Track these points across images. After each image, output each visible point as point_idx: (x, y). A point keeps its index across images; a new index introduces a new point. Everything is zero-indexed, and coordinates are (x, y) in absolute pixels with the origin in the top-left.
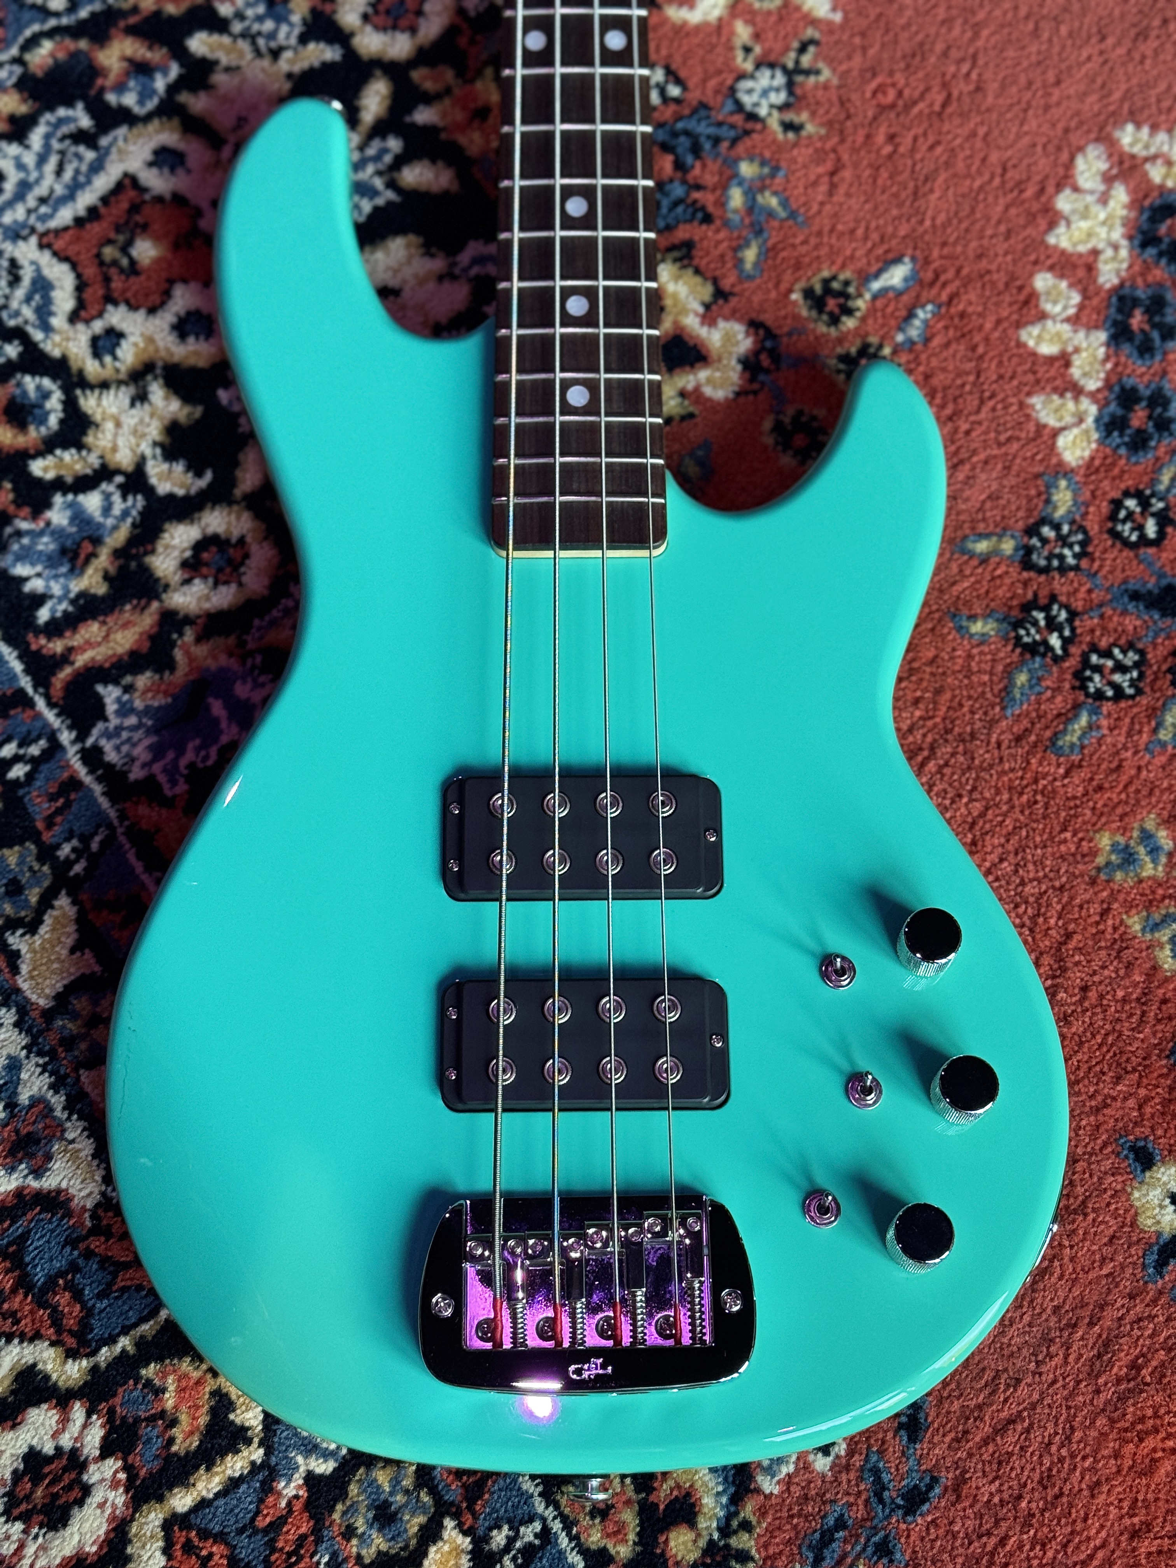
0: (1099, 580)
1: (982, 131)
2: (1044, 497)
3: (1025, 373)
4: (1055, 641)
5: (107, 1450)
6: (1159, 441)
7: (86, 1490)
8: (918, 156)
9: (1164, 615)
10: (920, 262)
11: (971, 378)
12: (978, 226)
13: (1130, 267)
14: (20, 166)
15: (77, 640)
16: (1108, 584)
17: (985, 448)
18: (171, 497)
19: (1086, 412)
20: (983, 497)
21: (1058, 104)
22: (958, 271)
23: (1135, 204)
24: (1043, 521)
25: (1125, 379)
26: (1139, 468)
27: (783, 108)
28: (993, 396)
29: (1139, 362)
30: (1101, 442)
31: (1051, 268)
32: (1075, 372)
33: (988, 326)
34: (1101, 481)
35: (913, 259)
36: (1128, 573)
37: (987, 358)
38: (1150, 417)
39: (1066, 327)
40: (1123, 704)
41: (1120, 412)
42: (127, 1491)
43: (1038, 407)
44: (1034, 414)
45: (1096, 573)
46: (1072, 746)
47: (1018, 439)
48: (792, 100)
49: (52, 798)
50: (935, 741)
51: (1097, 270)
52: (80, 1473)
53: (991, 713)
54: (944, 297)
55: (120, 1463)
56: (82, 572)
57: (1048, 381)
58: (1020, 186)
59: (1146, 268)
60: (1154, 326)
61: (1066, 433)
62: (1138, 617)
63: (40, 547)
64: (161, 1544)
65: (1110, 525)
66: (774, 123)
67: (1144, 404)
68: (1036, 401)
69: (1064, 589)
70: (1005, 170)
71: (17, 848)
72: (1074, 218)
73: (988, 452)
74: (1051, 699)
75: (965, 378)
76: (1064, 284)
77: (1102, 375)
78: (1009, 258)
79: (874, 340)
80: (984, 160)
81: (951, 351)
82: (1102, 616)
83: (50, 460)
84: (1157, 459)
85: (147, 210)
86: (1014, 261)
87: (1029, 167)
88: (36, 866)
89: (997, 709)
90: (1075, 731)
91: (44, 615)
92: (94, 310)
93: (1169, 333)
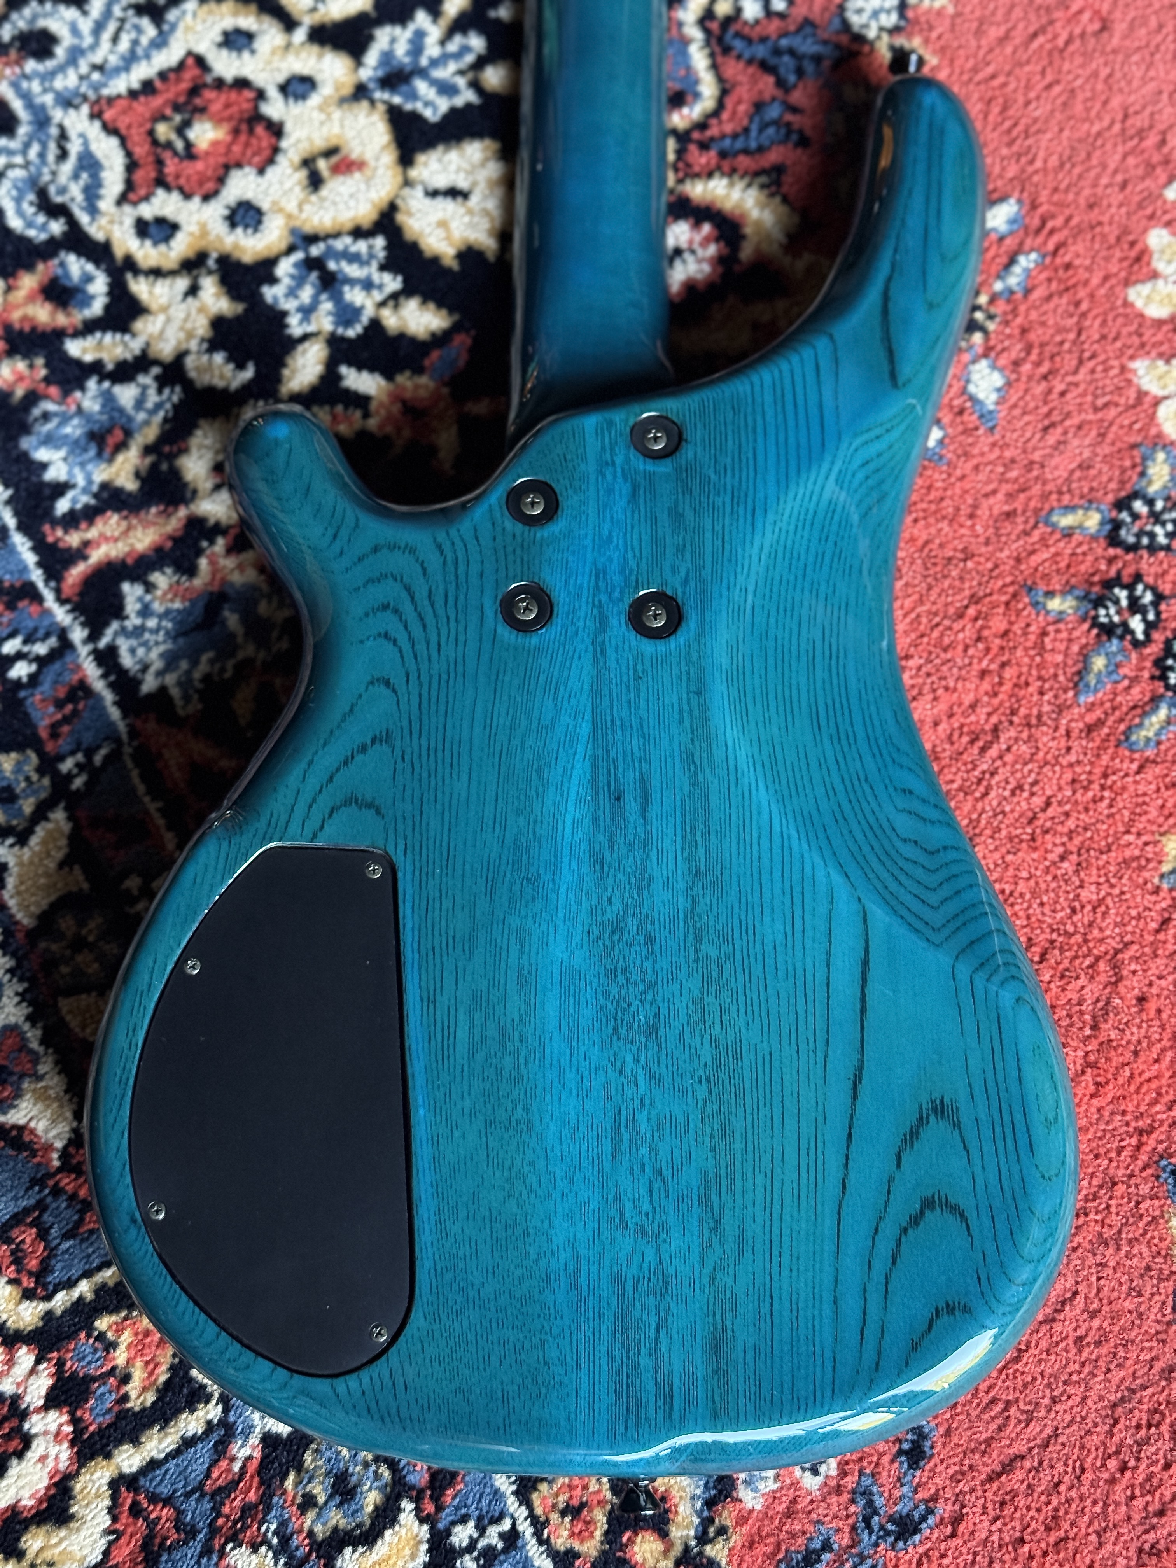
1: (1104, 72)
2: (1139, 469)
3: (1130, 334)
4: (1136, 624)
5: (52, 1401)
7: (28, 1441)
10: (1026, 207)
11: (1072, 336)
12: (1093, 173)
14: (75, 31)
15: (95, 533)
17: (1080, 412)
18: (210, 390)
20: (1073, 465)
22: (1068, 220)
24: (1135, 495)
27: (895, 30)
28: (1093, 356)
31: (1168, 224)
35: (1020, 201)
37: (1090, 316)
42: (73, 1443)
43: (1141, 372)
44: (1135, 380)
46: (1148, 740)
47: (1117, 405)
48: (903, 23)
49: (59, 704)
50: (1000, 722)
52: (22, 1422)
53: (1062, 697)
54: (1051, 246)
55: (66, 1416)
56: (109, 462)
57: (1154, 345)
61: (1167, 402)
63: (67, 431)
64: (106, 1503)
66: (882, 46)
68: (1139, 366)
69: (1153, 570)
71: (15, 755)
73: (1083, 416)
74: (1127, 690)
75: (1064, 335)
78: (1124, 210)
80: (1106, 103)
81: (1052, 305)
83: (89, 342)
85: (209, 92)
86: (1129, 214)
87: (1152, 114)
88: (35, 777)
89: (1071, 694)
90: (1152, 725)
91: (62, 506)
92: (142, 192)
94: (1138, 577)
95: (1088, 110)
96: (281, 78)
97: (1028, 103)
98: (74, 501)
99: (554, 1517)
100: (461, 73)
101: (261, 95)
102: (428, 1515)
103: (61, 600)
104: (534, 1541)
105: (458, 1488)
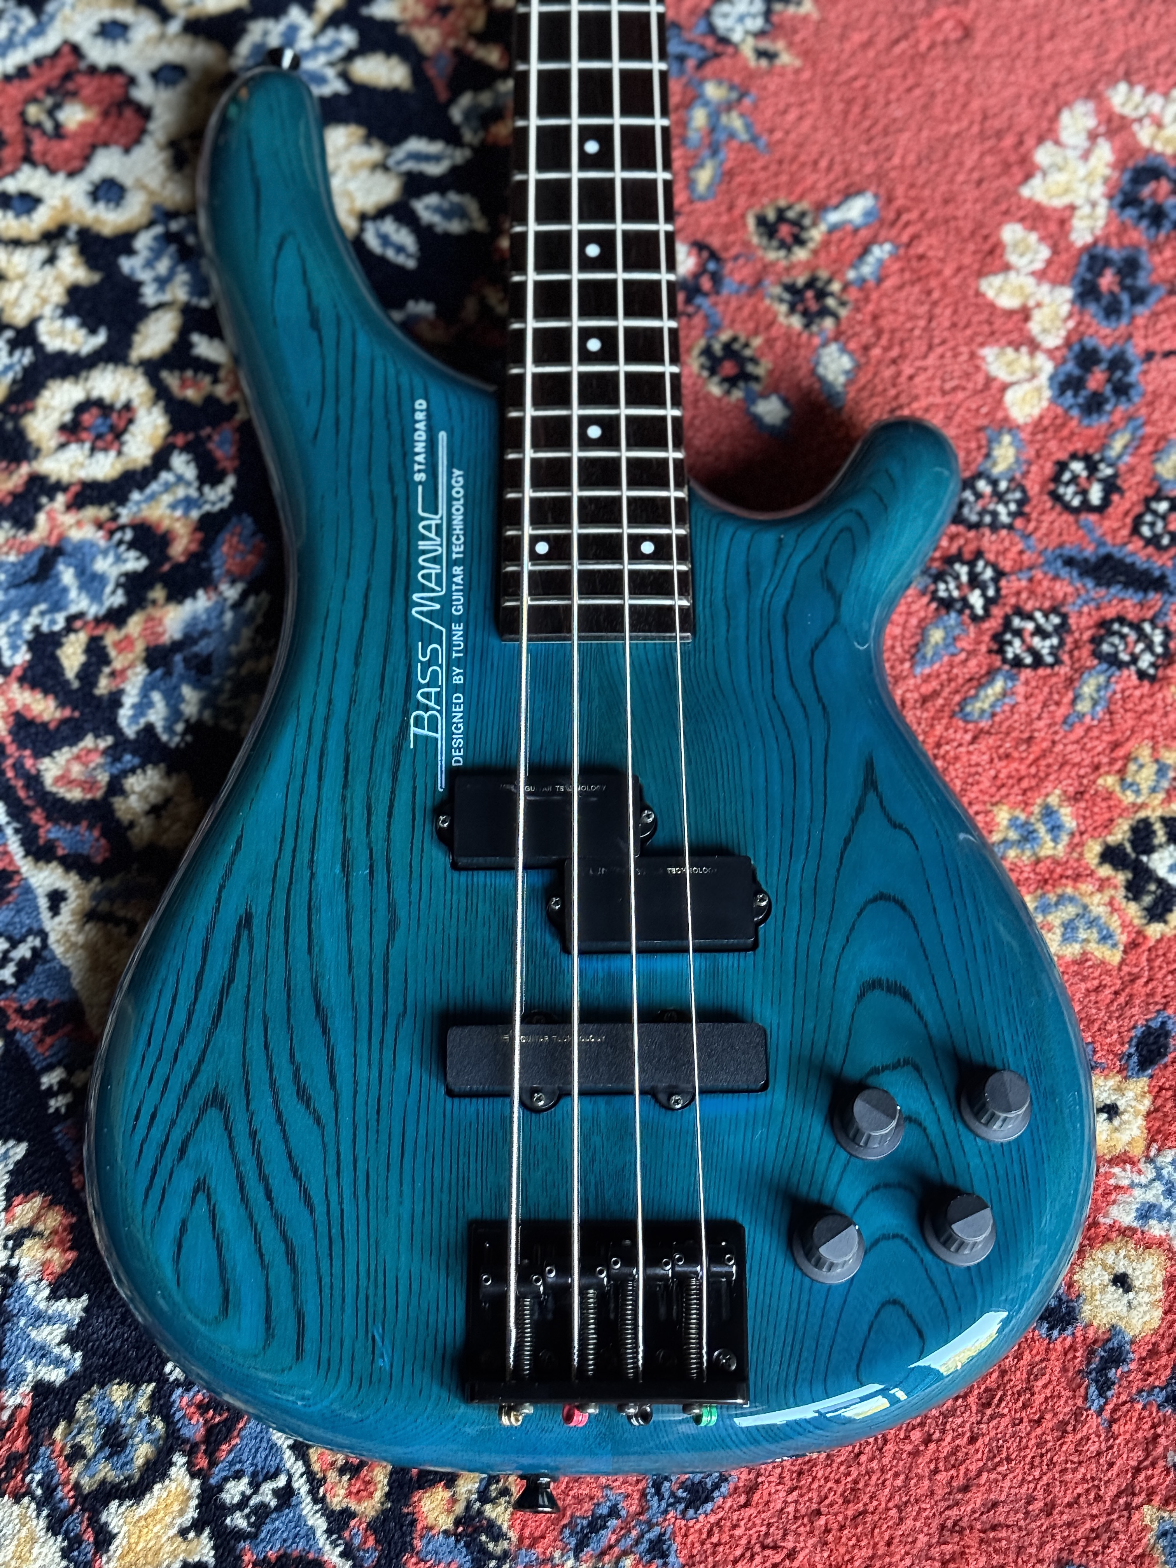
0: (1033, 541)
1: (965, 76)
2: (984, 451)
3: (980, 323)
4: (976, 599)
6: (1116, 406)
9: (1098, 584)
10: (883, 199)
11: (922, 323)
12: (949, 172)
13: (1107, 225)
16: (1041, 547)
18: (60, 355)
19: (1040, 369)
21: (1050, 57)
22: (923, 214)
23: (1119, 164)
24: (979, 475)
25: (1086, 339)
26: (1091, 432)
27: (760, 34)
28: (943, 342)
29: (1104, 323)
30: (1053, 401)
31: (1022, 220)
32: (1034, 327)
33: (948, 271)
34: (1047, 441)
35: (876, 196)
36: (1065, 537)
37: (942, 304)
38: (1109, 380)
39: (1031, 281)
40: (1041, 672)
41: (1077, 372)
43: (990, 359)
44: (984, 366)
45: (1030, 535)
46: (983, 711)
48: (768, 27)
51: (1071, 226)
53: (899, 668)
54: (905, 238)
57: (1005, 333)
59: (1123, 229)
60: (1123, 287)
61: (1016, 387)
62: (1071, 583)
65: (1052, 486)
66: (748, 49)
67: (1103, 366)
68: (989, 353)
69: (994, 548)
72: (1051, 171)
73: (931, 399)
74: (964, 662)
75: (915, 322)
76: (1033, 237)
77: (1063, 333)
78: (979, 206)
79: (823, 274)
80: (965, 106)
81: (904, 293)
82: (1031, 580)
84: (1112, 425)
85: (81, 78)
86: (984, 210)
87: (1011, 118)
89: (907, 665)
90: (987, 696)
92: (8, 167)
93: (1139, 297)
94: (979, 554)
95: (947, 112)
96: (154, 65)
97: (888, 103)
99: (332, 1476)
100: (331, 64)
101: (132, 81)
102: (201, 1470)
104: (309, 1499)
105: (233, 1442)
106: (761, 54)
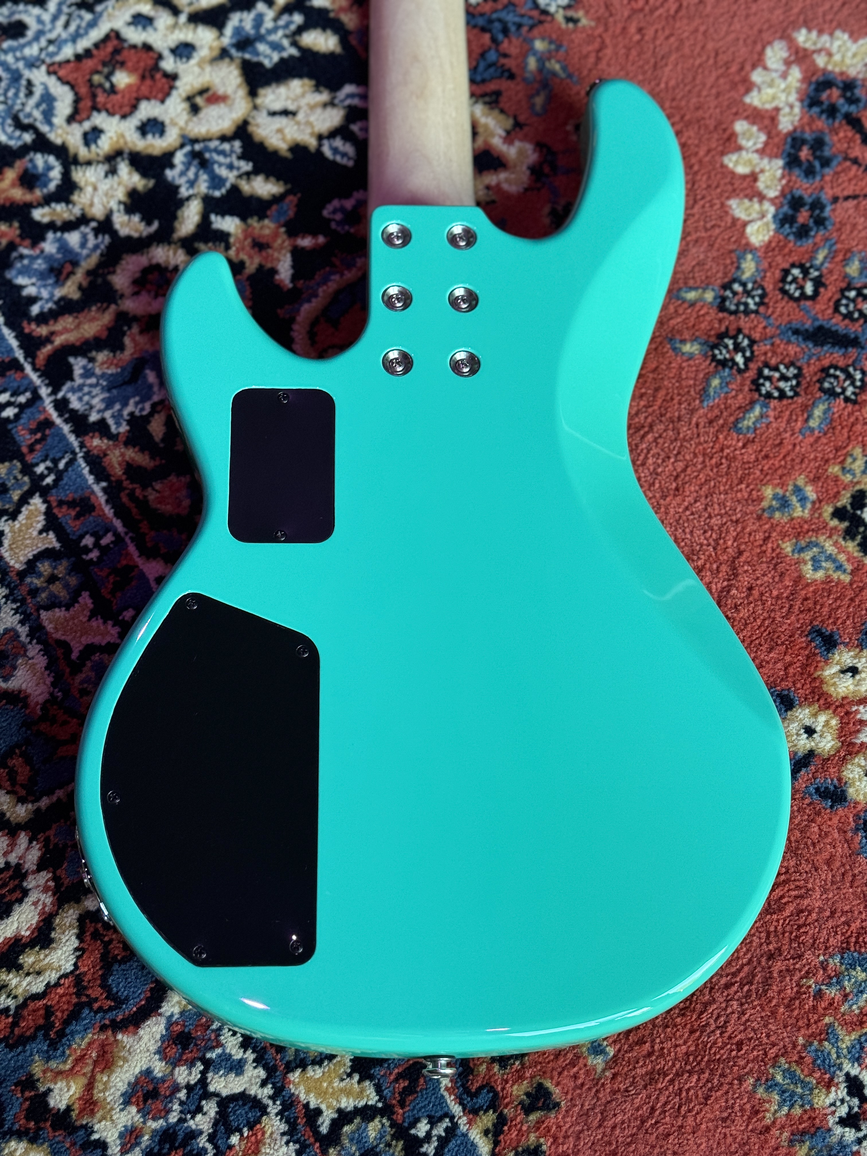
0: (772, 320)
1: (702, 29)
2: (735, 265)
3: (726, 184)
4: (739, 359)
5: (41, 867)
6: (817, 232)
7: (25, 893)
8: (658, 42)
9: (816, 345)
12: (697, 89)
13: (801, 119)
14: (40, 21)
15: (58, 327)
16: (778, 323)
17: (696, 232)
18: (129, 238)
19: (767, 211)
20: (694, 263)
21: (755, 14)
22: (682, 117)
23: (807, 79)
24: (734, 280)
25: (794, 191)
26: (803, 249)
27: (566, 8)
28: (703, 198)
29: (805, 181)
30: (777, 231)
31: (747, 118)
32: (761, 185)
33: (702, 153)
34: (775, 256)
36: (792, 317)
37: (700, 174)
38: (811, 216)
39: (755, 157)
40: (785, 402)
41: (790, 212)
42: (54, 894)
43: (734, 206)
44: (731, 212)
45: (769, 316)
46: (748, 428)
47: (719, 226)
48: (572, 3)
49: (33, 432)
50: (653, 421)
51: (778, 121)
52: (22, 881)
53: (693, 404)
55: (50, 875)
56: (63, 285)
57: (742, 190)
58: (727, 65)
59: (812, 120)
60: (816, 157)
61: (752, 224)
62: (798, 346)
63: (36, 266)
64: (75, 931)
65: (781, 285)
66: (560, 17)
67: (807, 207)
68: (733, 203)
69: (748, 325)
70: (717, 54)
71: (7, 464)
72: (763, 87)
73: (698, 234)
74: (735, 397)
76: (755, 129)
77: (779, 188)
78: (718, 110)
80: (703, 47)
82: (773, 344)
83: (46, 210)
84: (815, 244)
85: (125, 53)
86: (722, 113)
87: (734, 53)
88: (19, 476)
89: (697, 402)
90: (751, 418)
91: (35, 310)
92: (84, 114)
93: (826, 163)
94: (739, 331)
95: (692, 51)
96: (172, 44)
98: (42, 307)
100: (286, 37)
101: (159, 55)
103: (35, 369)
106: (569, 20)
